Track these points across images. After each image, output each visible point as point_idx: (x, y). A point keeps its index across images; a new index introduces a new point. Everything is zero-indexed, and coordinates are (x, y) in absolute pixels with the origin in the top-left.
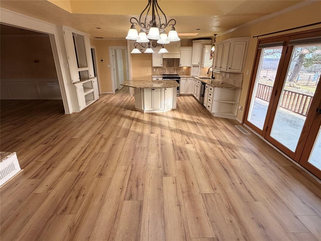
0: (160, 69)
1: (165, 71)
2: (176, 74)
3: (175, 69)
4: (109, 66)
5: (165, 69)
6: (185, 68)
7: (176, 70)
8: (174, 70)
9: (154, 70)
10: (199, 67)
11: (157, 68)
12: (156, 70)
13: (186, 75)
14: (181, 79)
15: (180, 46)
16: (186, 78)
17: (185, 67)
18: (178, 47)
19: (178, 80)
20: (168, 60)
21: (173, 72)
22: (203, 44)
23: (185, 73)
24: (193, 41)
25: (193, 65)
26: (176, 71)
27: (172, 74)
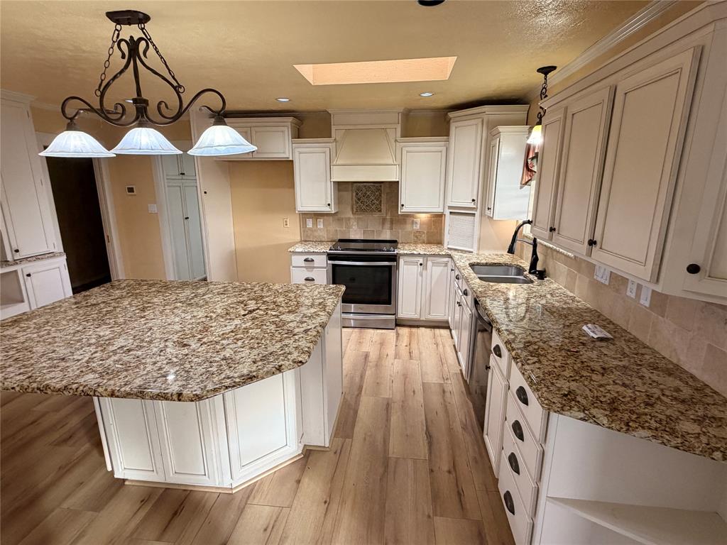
0: (331, 218)
1: (348, 227)
2: (388, 238)
3: (384, 220)
4: (153, 208)
5: (349, 219)
6: (423, 217)
7: (388, 225)
8: (383, 224)
9: (310, 224)
10: (474, 215)
11: (317, 215)
12: (315, 224)
13: (429, 242)
14: (402, 261)
15: (399, 134)
16: (421, 260)
17: (423, 215)
18: (393, 141)
19: (390, 267)
20: (359, 189)
21: (379, 233)
22: (488, 122)
23: (424, 237)
24: (451, 115)
25: (450, 207)
26: (391, 229)
27: (375, 238)
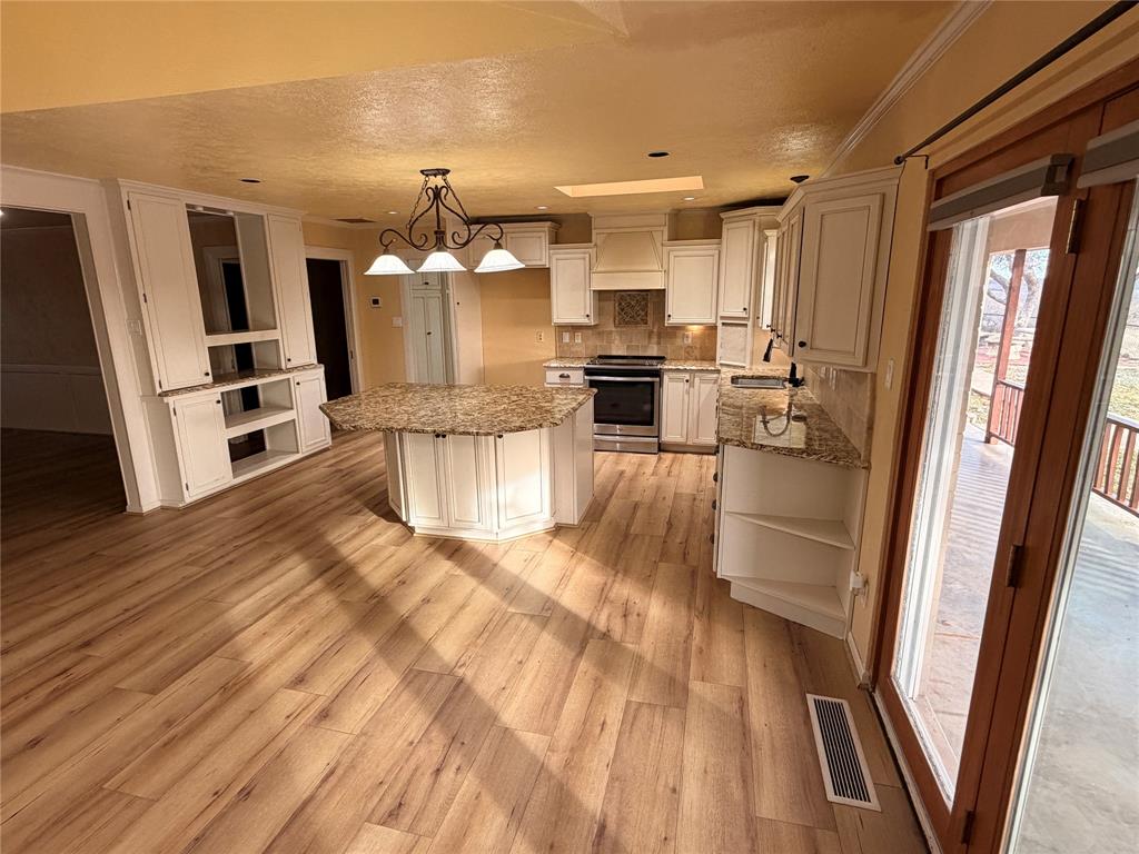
0: (590, 332)
1: (610, 343)
2: (655, 355)
3: (650, 334)
4: (398, 322)
5: (611, 332)
6: (695, 330)
7: (655, 340)
8: (650, 337)
9: (566, 337)
10: (746, 325)
11: (575, 328)
12: (572, 338)
13: (703, 359)
14: (666, 378)
15: (666, 237)
16: (687, 376)
17: (696, 327)
18: (659, 245)
19: (652, 383)
20: (622, 298)
21: (645, 348)
22: (760, 224)
23: (697, 353)
24: (723, 215)
25: (722, 318)
26: (659, 343)
27: (641, 354)
